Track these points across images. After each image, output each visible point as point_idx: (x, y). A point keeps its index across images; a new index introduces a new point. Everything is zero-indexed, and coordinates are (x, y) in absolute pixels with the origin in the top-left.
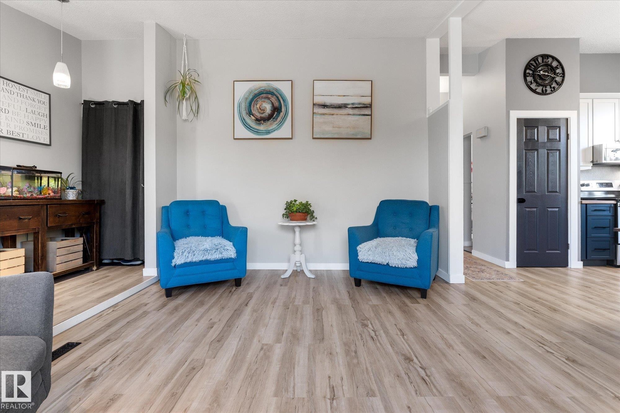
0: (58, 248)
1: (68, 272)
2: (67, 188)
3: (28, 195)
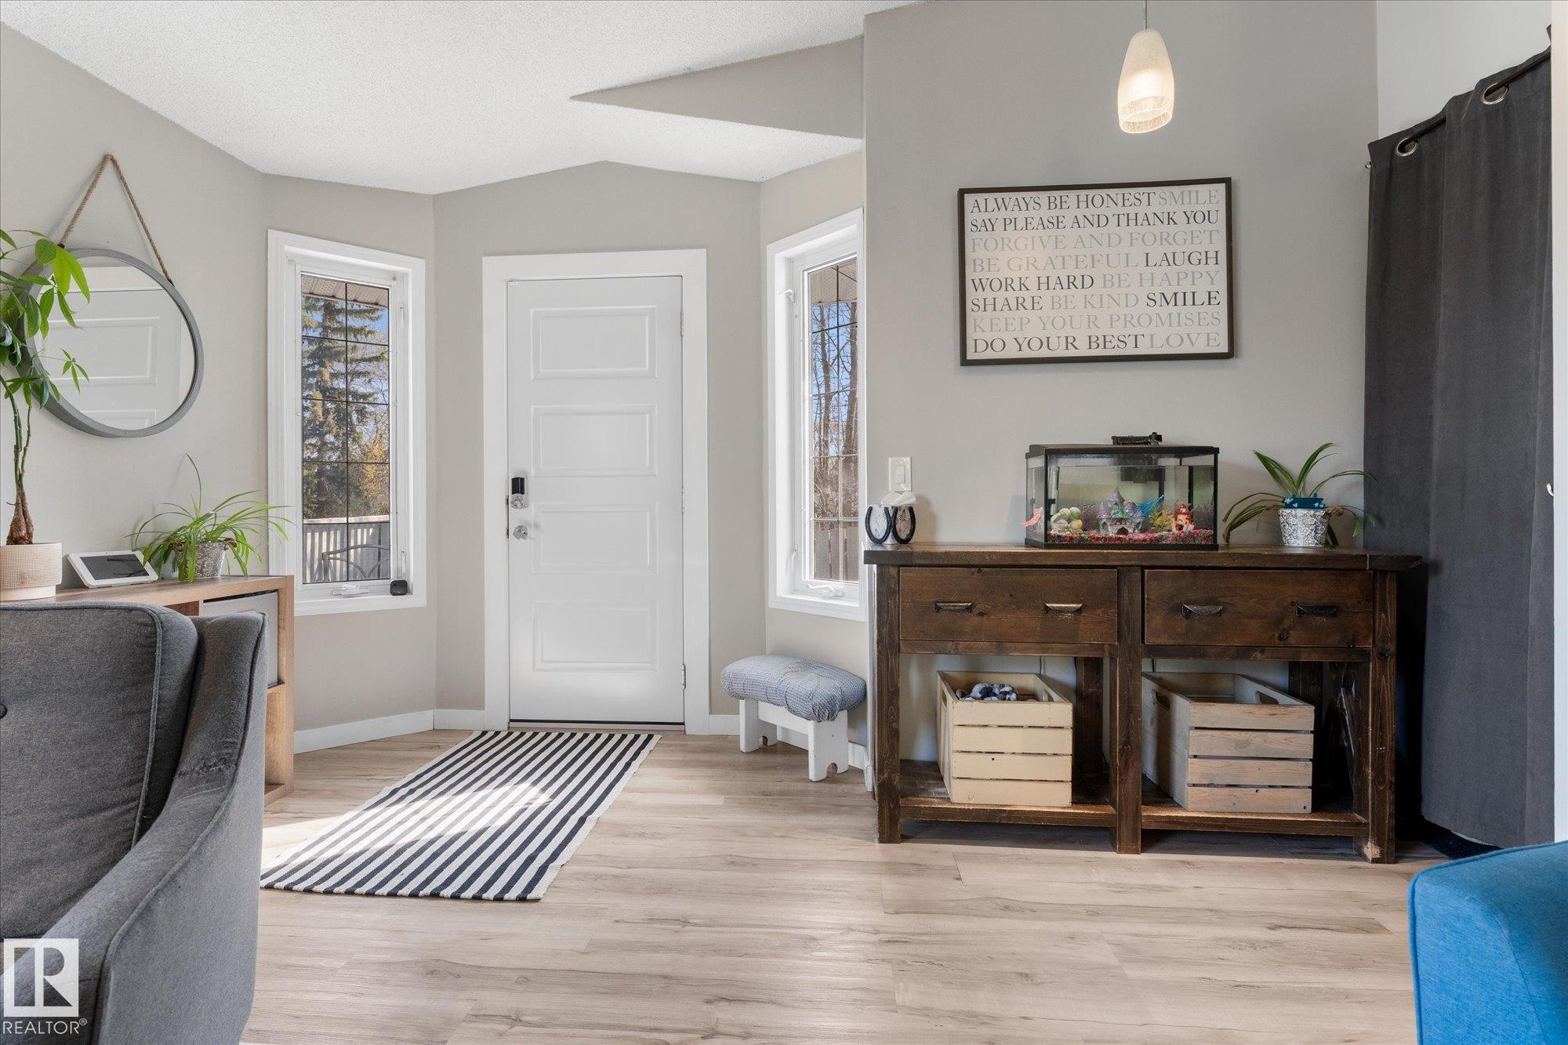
0: (1197, 728)
1: (1229, 828)
2: (1288, 501)
3: (1112, 532)
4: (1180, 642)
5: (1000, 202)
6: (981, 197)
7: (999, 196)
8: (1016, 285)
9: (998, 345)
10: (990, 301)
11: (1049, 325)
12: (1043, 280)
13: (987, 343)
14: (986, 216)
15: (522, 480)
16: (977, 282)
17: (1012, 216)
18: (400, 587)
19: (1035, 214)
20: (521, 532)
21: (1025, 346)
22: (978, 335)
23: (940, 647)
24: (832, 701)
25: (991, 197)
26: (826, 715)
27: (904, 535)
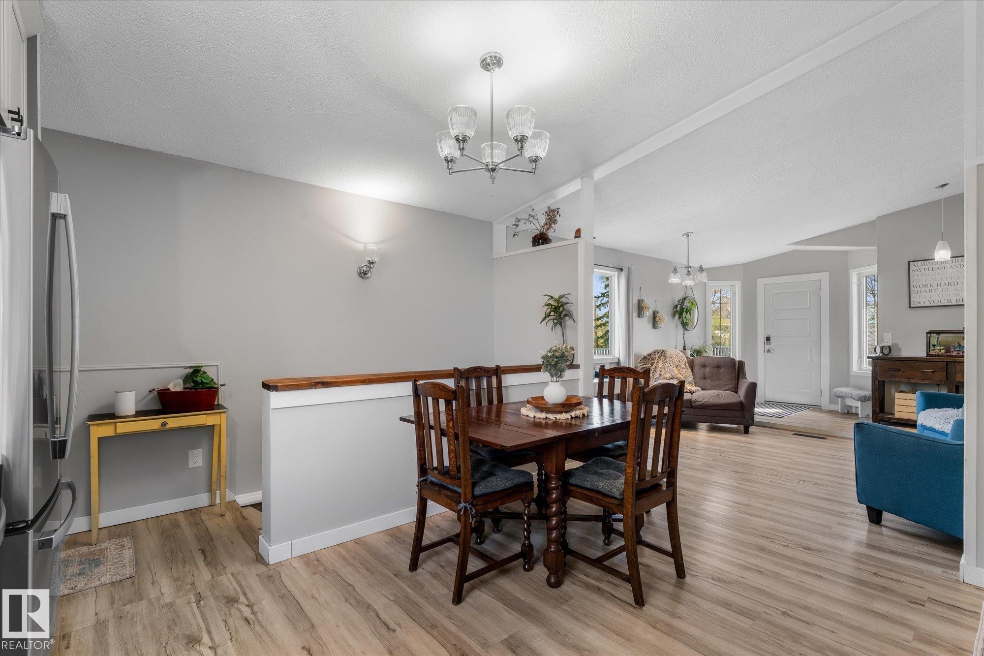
3: (954, 354)
5: (923, 264)
6: (916, 263)
7: (922, 262)
8: (929, 286)
9: (922, 302)
10: (919, 291)
11: (941, 296)
12: (939, 284)
13: (918, 302)
14: (918, 268)
15: (769, 337)
16: (915, 286)
17: (927, 267)
19: (936, 266)
20: (769, 351)
22: (915, 300)
23: (890, 379)
24: (865, 397)
25: (919, 263)
26: (863, 399)
27: (886, 354)
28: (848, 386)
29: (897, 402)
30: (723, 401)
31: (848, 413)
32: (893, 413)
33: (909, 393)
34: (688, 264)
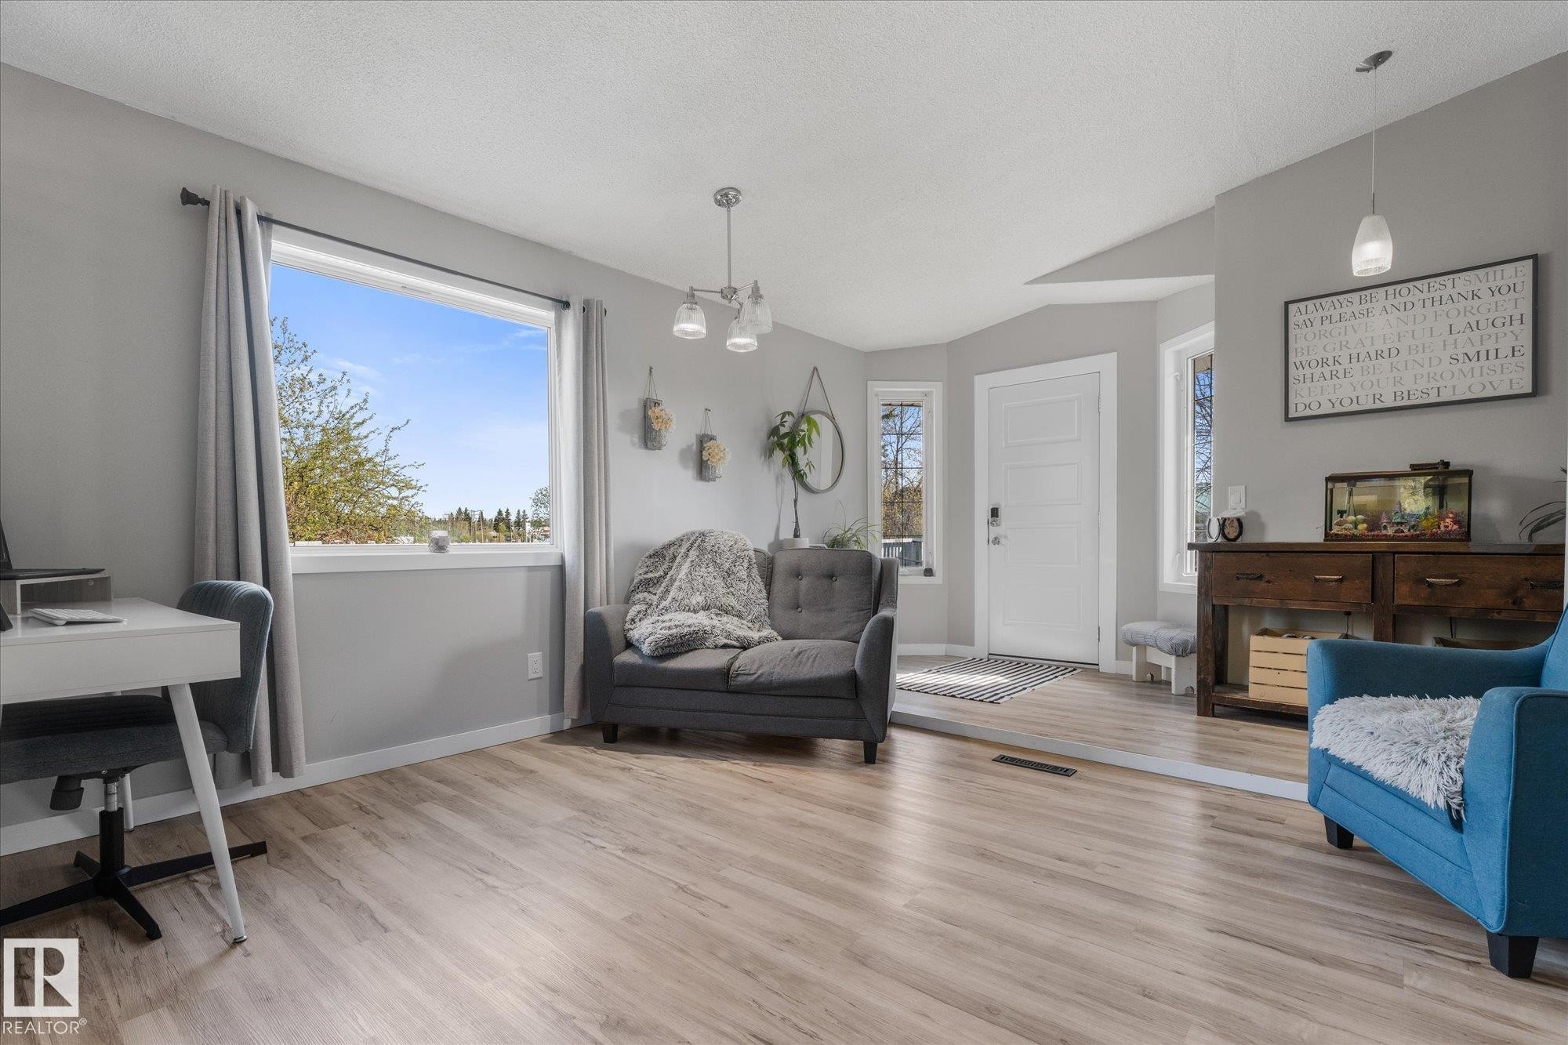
3: (1390, 531)
4: (1423, 603)
5: (1318, 305)
6: (1302, 305)
7: (1317, 302)
8: (1331, 362)
9: (1314, 406)
10: (1308, 376)
11: (1358, 387)
12: (1354, 356)
13: (1305, 405)
14: (1306, 317)
15: (997, 509)
16: (1298, 364)
17: (1328, 314)
18: (929, 572)
19: (1347, 310)
20: (996, 541)
21: (1337, 405)
22: (1299, 400)
23: (1239, 601)
24: (1185, 643)
25: (1310, 303)
26: (1180, 651)
27: (1232, 536)
28: (1152, 618)
29: (1254, 659)
30: (807, 671)
31: (1152, 681)
32: (1244, 683)
33: (1280, 635)
34: (730, 282)
